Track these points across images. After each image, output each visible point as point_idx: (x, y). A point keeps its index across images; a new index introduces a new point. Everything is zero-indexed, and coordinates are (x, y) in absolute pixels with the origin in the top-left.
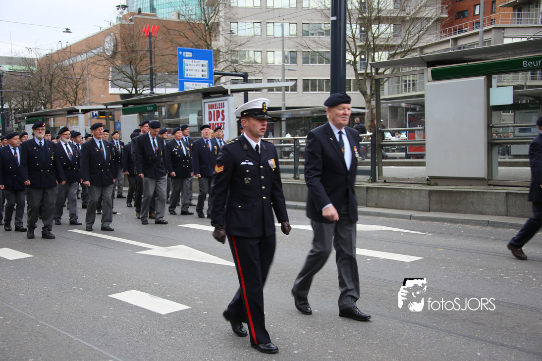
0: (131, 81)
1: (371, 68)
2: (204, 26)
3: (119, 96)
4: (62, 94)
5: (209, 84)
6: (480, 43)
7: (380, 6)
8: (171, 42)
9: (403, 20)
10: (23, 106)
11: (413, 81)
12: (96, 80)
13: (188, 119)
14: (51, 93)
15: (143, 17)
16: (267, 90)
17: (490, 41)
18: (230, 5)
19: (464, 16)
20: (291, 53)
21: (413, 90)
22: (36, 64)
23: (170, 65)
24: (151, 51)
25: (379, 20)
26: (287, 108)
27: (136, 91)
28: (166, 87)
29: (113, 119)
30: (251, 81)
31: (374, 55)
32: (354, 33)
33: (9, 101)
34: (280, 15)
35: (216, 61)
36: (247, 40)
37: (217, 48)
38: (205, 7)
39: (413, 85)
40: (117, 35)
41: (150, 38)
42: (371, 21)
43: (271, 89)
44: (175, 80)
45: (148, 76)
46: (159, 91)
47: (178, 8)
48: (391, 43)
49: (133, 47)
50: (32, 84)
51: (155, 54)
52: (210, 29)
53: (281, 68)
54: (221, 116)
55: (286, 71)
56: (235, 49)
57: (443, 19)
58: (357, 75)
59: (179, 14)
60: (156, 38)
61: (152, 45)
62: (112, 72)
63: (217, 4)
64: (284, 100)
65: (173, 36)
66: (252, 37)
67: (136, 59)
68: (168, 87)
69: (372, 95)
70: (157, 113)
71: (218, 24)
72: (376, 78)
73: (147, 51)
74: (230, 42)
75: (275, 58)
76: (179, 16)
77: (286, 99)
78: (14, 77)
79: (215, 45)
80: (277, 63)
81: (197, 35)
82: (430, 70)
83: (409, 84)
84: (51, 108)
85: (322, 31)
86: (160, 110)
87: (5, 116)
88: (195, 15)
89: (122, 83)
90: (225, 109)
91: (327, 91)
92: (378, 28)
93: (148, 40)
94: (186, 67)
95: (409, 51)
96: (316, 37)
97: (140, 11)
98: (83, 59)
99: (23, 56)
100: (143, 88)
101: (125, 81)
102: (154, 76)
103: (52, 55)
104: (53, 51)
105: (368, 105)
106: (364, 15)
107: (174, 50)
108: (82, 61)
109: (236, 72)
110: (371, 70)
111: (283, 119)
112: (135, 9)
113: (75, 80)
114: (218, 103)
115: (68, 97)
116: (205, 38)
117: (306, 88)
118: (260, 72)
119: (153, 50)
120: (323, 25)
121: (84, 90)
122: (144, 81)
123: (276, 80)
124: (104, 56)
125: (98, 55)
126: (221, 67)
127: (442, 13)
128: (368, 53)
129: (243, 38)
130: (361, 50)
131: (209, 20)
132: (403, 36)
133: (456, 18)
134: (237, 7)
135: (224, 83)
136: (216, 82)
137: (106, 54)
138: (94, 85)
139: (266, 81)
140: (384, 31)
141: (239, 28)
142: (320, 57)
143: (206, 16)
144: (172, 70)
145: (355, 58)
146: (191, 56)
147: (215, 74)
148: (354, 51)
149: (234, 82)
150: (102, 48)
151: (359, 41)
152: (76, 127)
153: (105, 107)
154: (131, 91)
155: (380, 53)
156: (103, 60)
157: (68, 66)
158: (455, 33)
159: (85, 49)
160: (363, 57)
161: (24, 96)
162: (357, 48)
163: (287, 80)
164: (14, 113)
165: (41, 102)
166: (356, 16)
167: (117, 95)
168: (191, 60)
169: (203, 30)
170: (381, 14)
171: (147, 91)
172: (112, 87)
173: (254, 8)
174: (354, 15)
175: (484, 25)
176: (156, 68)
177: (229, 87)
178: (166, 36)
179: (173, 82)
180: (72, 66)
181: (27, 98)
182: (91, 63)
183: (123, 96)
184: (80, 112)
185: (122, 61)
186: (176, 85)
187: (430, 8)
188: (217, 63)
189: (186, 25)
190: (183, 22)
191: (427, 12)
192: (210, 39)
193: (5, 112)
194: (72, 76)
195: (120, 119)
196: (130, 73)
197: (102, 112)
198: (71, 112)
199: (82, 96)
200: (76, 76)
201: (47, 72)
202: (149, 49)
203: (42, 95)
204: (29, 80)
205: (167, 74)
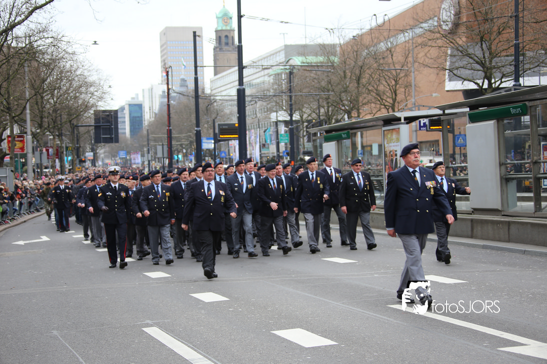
0: (481, 69)
3: (461, 94)
4: (374, 95)
10: (319, 116)
12: (426, 71)
14: (359, 94)
22: (338, 52)
24: (517, 17)
27: (490, 84)
28: (540, 75)
29: (452, 131)
33: (300, 109)
45: (510, 58)
46: (529, 81)
49: (487, 13)
50: (332, 82)
51: (525, 21)
61: (520, 7)
62: (451, 56)
67: (490, 33)
70: (526, 119)
73: (511, 17)
78: (308, 74)
84: (359, 116)
86: (533, 113)
87: (295, 131)
89: (466, 73)
98: (407, 39)
99: (320, 41)
100: (502, 78)
101: (472, 69)
102: (521, 58)
103: (361, 36)
104: (364, 31)
108: (405, 42)
113: (394, 72)
115: (382, 99)
119: (521, 15)
121: (406, 86)
122: (503, 67)
124: (439, 32)
125: (430, 31)
137: (441, 28)
138: (423, 78)
150: (436, 19)
152: (395, 144)
153: (441, 112)
154: (481, 85)
156: (437, 39)
157: (383, 52)
159: (412, 23)
161: (320, 100)
164: (307, 127)
165: (343, 108)
167: (458, 92)
171: (509, 83)
176: (525, 44)
180: (390, 51)
181: (325, 104)
182: (420, 44)
183: (468, 93)
184: (403, 121)
185: (467, 38)
193: (295, 125)
194: (389, 66)
195: (465, 130)
196: (480, 55)
197: (435, 120)
198: (389, 121)
199: (404, 97)
200: (396, 65)
201: (354, 63)
202: (515, 14)
203: (345, 98)
204: (328, 76)
205: (543, 52)
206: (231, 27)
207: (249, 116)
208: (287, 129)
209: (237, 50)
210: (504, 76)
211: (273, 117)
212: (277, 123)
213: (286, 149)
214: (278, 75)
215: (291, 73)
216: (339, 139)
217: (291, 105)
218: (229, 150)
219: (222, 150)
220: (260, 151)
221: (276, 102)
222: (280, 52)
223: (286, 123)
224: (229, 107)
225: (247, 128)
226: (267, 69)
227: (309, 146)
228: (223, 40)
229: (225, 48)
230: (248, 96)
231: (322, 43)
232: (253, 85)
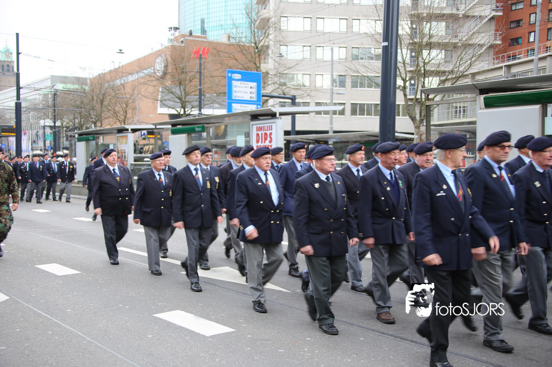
0: (180, 102)
1: (421, 94)
2: (254, 48)
3: (167, 116)
4: (112, 113)
5: (257, 106)
6: (535, 71)
7: (431, 32)
8: (221, 64)
9: (455, 46)
10: (74, 124)
11: (464, 107)
12: (146, 100)
13: (236, 140)
14: (102, 112)
15: (194, 39)
16: (314, 113)
17: (545, 68)
18: (280, 29)
19: (518, 43)
20: (340, 77)
21: (463, 117)
22: (89, 83)
23: (219, 86)
25: (430, 46)
26: (335, 132)
27: (185, 112)
28: (214, 108)
29: (161, 139)
30: (299, 105)
31: (424, 81)
32: (404, 58)
33: (61, 119)
34: (331, 39)
35: (265, 83)
36: (295, 64)
37: (266, 71)
38: (256, 30)
39: (464, 111)
40: (168, 56)
41: (200, 60)
42: (421, 47)
43: (319, 113)
44: (223, 101)
45: (196, 97)
46: (206, 111)
47: (229, 30)
48: (442, 69)
49: (183, 68)
50: (84, 102)
51: (205, 75)
52: (260, 52)
53: (329, 91)
54: (269, 139)
55: (334, 95)
56: (284, 72)
57: (497, 45)
58: (407, 100)
59: (229, 37)
60: (206, 59)
61: (202, 67)
62: (161, 92)
63: (267, 27)
64: (331, 123)
65: (223, 58)
66: (301, 60)
67: (185, 80)
68: (216, 108)
69: (422, 121)
70: (204, 134)
71: (268, 47)
72: (427, 104)
73: (197, 72)
74: (279, 65)
75: (324, 81)
76: (229, 39)
77: (333, 123)
78: (67, 96)
79: (264, 67)
80: (325, 87)
81: (246, 58)
82: (482, 97)
83: (460, 111)
84: (101, 126)
85: (372, 56)
86: (208, 131)
87: (57, 133)
88: (246, 37)
89: (170, 103)
90: (273, 132)
91: (375, 115)
92: (429, 54)
93: (198, 61)
94: (234, 89)
95: (460, 77)
96: (365, 62)
97: (191, 33)
98: (134, 79)
100: (192, 108)
101: (174, 101)
102: (203, 97)
103: (104, 74)
104: (106, 71)
105: (417, 130)
106: (415, 40)
107: (223, 72)
108: (133, 81)
109: (284, 94)
110: (421, 96)
111: (330, 143)
112: (187, 32)
113: (125, 100)
114: (266, 125)
115: (117, 116)
116: (254, 60)
117: (354, 112)
118: (308, 95)
119: (203, 72)
120: (373, 49)
122: (192, 101)
123: (324, 103)
124: (154, 77)
125: (149, 75)
126: (269, 90)
127: (495, 39)
128: (418, 78)
129: (292, 61)
130: (411, 75)
131: (259, 43)
132: (454, 62)
133: (510, 45)
134: (287, 31)
135: (273, 106)
136: (263, 104)
137: (156, 74)
138: (144, 104)
139: (314, 104)
140: (435, 57)
141: (288, 52)
142: (370, 81)
143: (256, 38)
144: (221, 91)
145: (405, 83)
146: (240, 78)
147: (263, 96)
148: (404, 76)
149: (283, 105)
150: (152, 68)
151: (409, 66)
152: (125, 145)
153: (154, 127)
154: (179, 111)
155: (431, 78)
156: (153, 81)
157: (118, 86)
158: (509, 60)
159: (137, 69)
160: (413, 82)
161: (76, 114)
162: (407, 73)
163: (335, 104)
164: (66, 131)
165: (91, 120)
166: (406, 41)
167: (165, 115)
168: (239, 82)
169: (253, 53)
170: (432, 40)
171: (195, 112)
172: (161, 107)
173: (304, 31)
174: (405, 41)
175: (539, 53)
176: (205, 89)
177: (277, 110)
178: (216, 58)
179: (221, 103)
180: (123, 86)
181: (79, 116)
182: (142, 83)
183: (172, 116)
184: (130, 131)
185: (172, 82)
186: (223, 106)
187: (483, 35)
188: (266, 85)
189: (236, 47)
190: (233, 45)
191: (480, 39)
192: (260, 62)
193: (57, 129)
194: (122, 95)
195: (168, 139)
196: (179, 94)
197: (151, 132)
198: (120, 131)
199: (131, 115)
200: (127, 95)
201: (99, 92)
202: (199, 71)
203: (92, 113)
204: (81, 98)
205: (215, 95)
206: (11, 59)
207: (24, 121)
208: (51, 131)
209: (16, 75)
210: (193, 107)
211: (42, 122)
212: (44, 127)
213: (51, 145)
214: (46, 95)
215: (55, 94)
216: (87, 140)
217: (55, 116)
218: (8, 144)
219: (3, 143)
220: (32, 145)
221: (44, 113)
222: (47, 79)
223: (51, 127)
224: (9, 114)
225: (22, 129)
226: (38, 90)
227: (67, 144)
228: (6, 68)
229: (7, 73)
230: (23, 108)
231: (77, 76)
232: (27, 100)
